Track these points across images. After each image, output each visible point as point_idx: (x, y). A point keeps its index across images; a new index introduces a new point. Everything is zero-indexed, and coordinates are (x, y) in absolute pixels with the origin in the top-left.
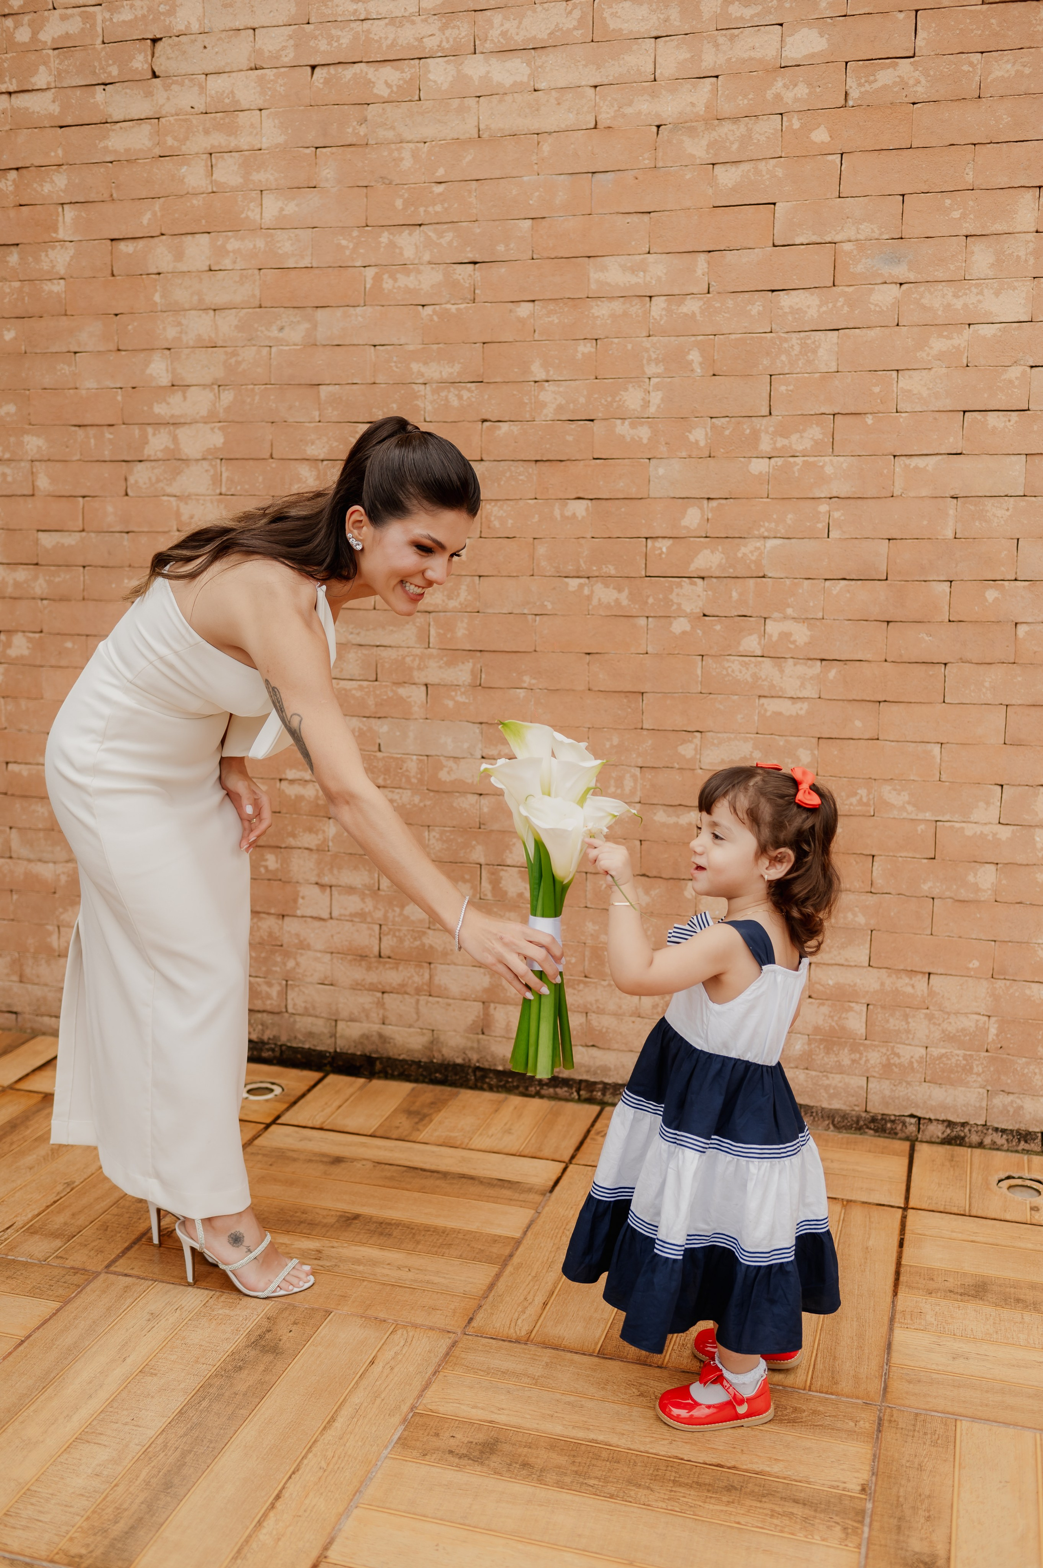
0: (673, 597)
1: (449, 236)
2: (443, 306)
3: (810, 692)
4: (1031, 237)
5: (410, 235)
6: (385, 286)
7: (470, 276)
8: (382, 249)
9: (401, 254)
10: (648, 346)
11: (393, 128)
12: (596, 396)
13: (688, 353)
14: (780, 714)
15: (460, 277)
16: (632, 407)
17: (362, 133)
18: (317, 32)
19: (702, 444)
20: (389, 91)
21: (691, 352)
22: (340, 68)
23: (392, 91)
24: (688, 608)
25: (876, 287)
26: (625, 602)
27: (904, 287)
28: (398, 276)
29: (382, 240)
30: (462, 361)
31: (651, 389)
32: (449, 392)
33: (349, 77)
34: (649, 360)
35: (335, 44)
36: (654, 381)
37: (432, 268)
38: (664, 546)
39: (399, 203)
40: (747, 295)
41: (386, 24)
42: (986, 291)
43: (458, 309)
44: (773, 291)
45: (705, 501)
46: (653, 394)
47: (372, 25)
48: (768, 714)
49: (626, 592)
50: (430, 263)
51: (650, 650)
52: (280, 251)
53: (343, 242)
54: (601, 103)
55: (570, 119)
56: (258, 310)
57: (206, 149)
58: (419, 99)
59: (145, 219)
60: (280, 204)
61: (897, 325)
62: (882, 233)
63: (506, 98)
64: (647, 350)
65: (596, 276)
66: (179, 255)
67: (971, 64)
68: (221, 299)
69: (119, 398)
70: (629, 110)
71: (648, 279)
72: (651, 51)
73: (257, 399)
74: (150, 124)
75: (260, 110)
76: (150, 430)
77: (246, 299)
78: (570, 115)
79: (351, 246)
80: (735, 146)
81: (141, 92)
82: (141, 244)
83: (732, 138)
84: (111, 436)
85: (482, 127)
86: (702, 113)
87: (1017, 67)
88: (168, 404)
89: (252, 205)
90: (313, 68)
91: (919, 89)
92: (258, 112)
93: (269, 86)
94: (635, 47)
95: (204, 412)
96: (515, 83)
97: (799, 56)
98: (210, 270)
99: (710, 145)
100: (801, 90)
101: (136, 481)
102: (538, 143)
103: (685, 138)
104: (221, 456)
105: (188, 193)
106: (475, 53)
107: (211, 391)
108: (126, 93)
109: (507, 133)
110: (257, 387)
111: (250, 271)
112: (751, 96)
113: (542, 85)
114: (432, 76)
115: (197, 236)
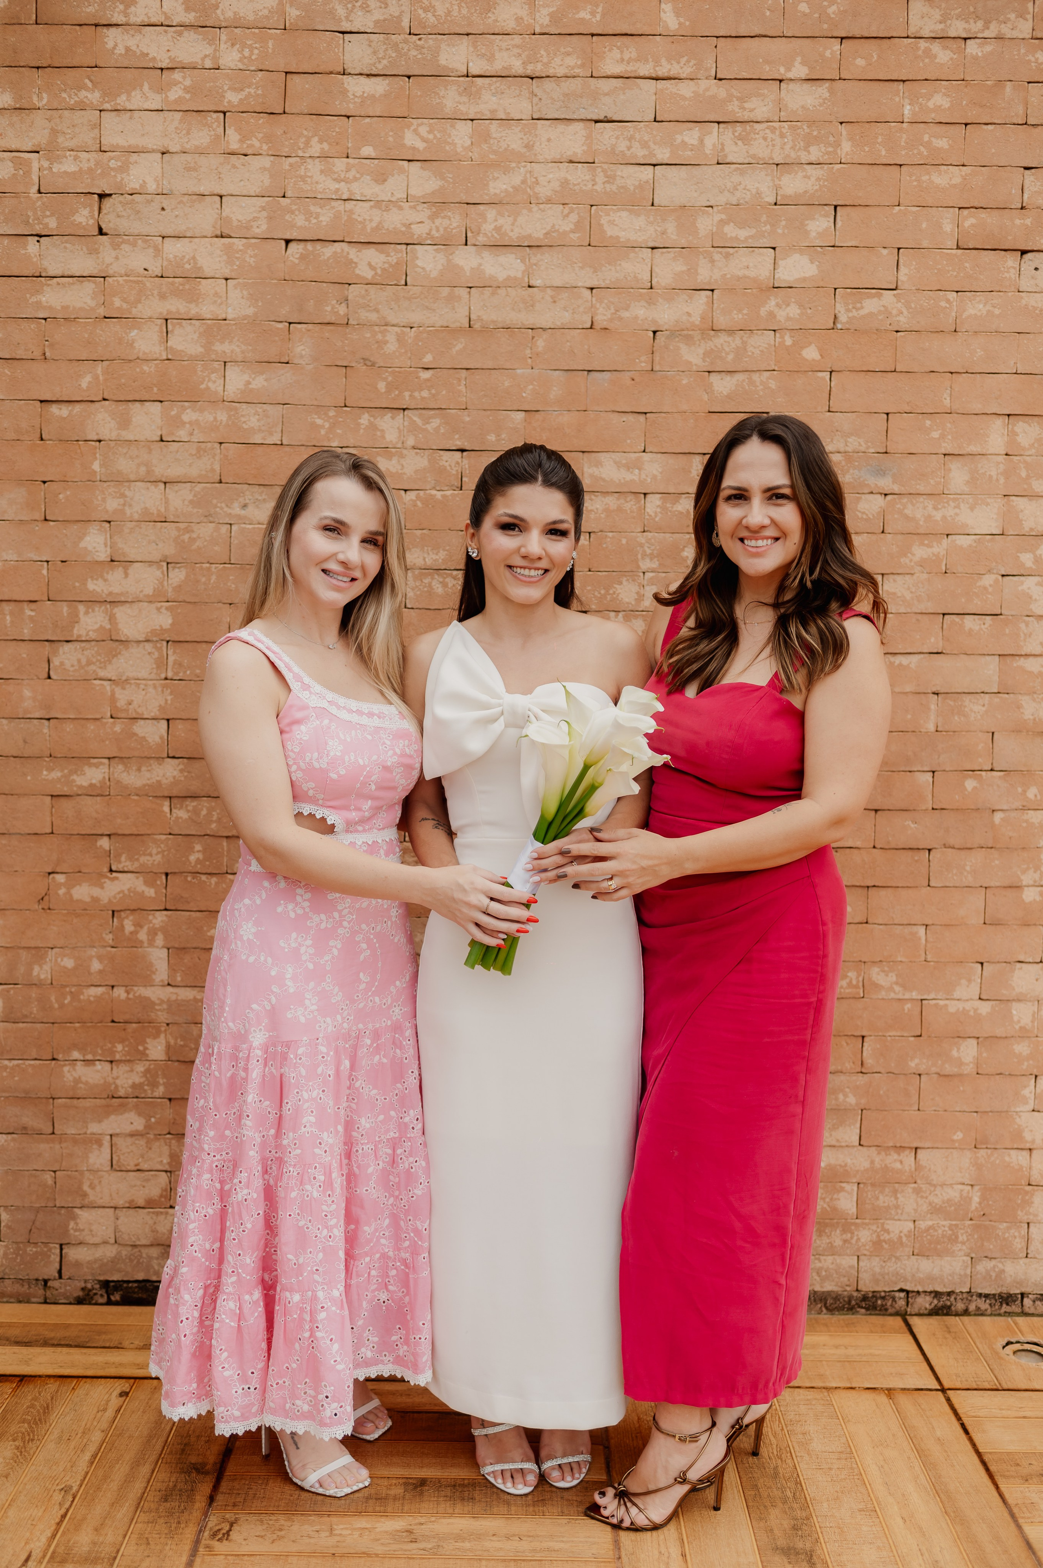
1: (436, 422)
2: (428, 492)
4: (1001, 458)
5: (393, 418)
7: (458, 463)
8: (362, 431)
9: (383, 437)
10: (643, 541)
11: (377, 311)
12: (589, 588)
13: (683, 550)
15: (447, 464)
16: (627, 600)
17: (342, 313)
18: (294, 207)
20: (373, 273)
21: (686, 549)
22: (318, 245)
23: (376, 274)
25: (863, 496)
27: (889, 497)
29: (362, 421)
30: (448, 548)
31: (645, 583)
32: (433, 579)
33: (328, 254)
34: (644, 555)
35: (314, 221)
36: (649, 575)
37: (417, 453)
39: (382, 386)
41: (371, 207)
42: (962, 505)
43: (444, 496)
46: (647, 588)
47: (355, 205)
50: (414, 448)
52: (245, 426)
53: (319, 422)
54: (598, 305)
55: (566, 318)
56: (218, 485)
57: (161, 313)
58: (406, 285)
59: (85, 382)
60: (246, 377)
61: (883, 532)
62: (868, 447)
63: (499, 291)
64: (641, 545)
65: (590, 471)
66: (125, 423)
67: (948, 301)
68: (173, 472)
69: (45, 572)
70: (625, 314)
71: (643, 476)
72: (648, 261)
73: (214, 578)
74: (95, 283)
75: (227, 279)
76: (81, 608)
77: (204, 473)
78: (566, 314)
79: (327, 425)
80: (730, 357)
81: (85, 249)
82: (78, 408)
83: (727, 349)
84: (33, 614)
85: (473, 317)
86: (697, 323)
87: (989, 307)
88: (106, 580)
89: (213, 376)
90: (288, 242)
91: (901, 319)
92: (224, 281)
93: (237, 255)
94: (632, 255)
95: (149, 591)
96: (509, 278)
97: (792, 279)
98: (162, 440)
99: (707, 354)
100: (793, 311)
101: (62, 664)
102: (533, 338)
103: (681, 345)
104: (168, 639)
105: (138, 358)
106: (466, 244)
107: (158, 569)
108: (65, 248)
109: (500, 325)
110: (214, 566)
111: (209, 445)
112: (745, 312)
113: (537, 282)
114: (419, 262)
115: (147, 404)
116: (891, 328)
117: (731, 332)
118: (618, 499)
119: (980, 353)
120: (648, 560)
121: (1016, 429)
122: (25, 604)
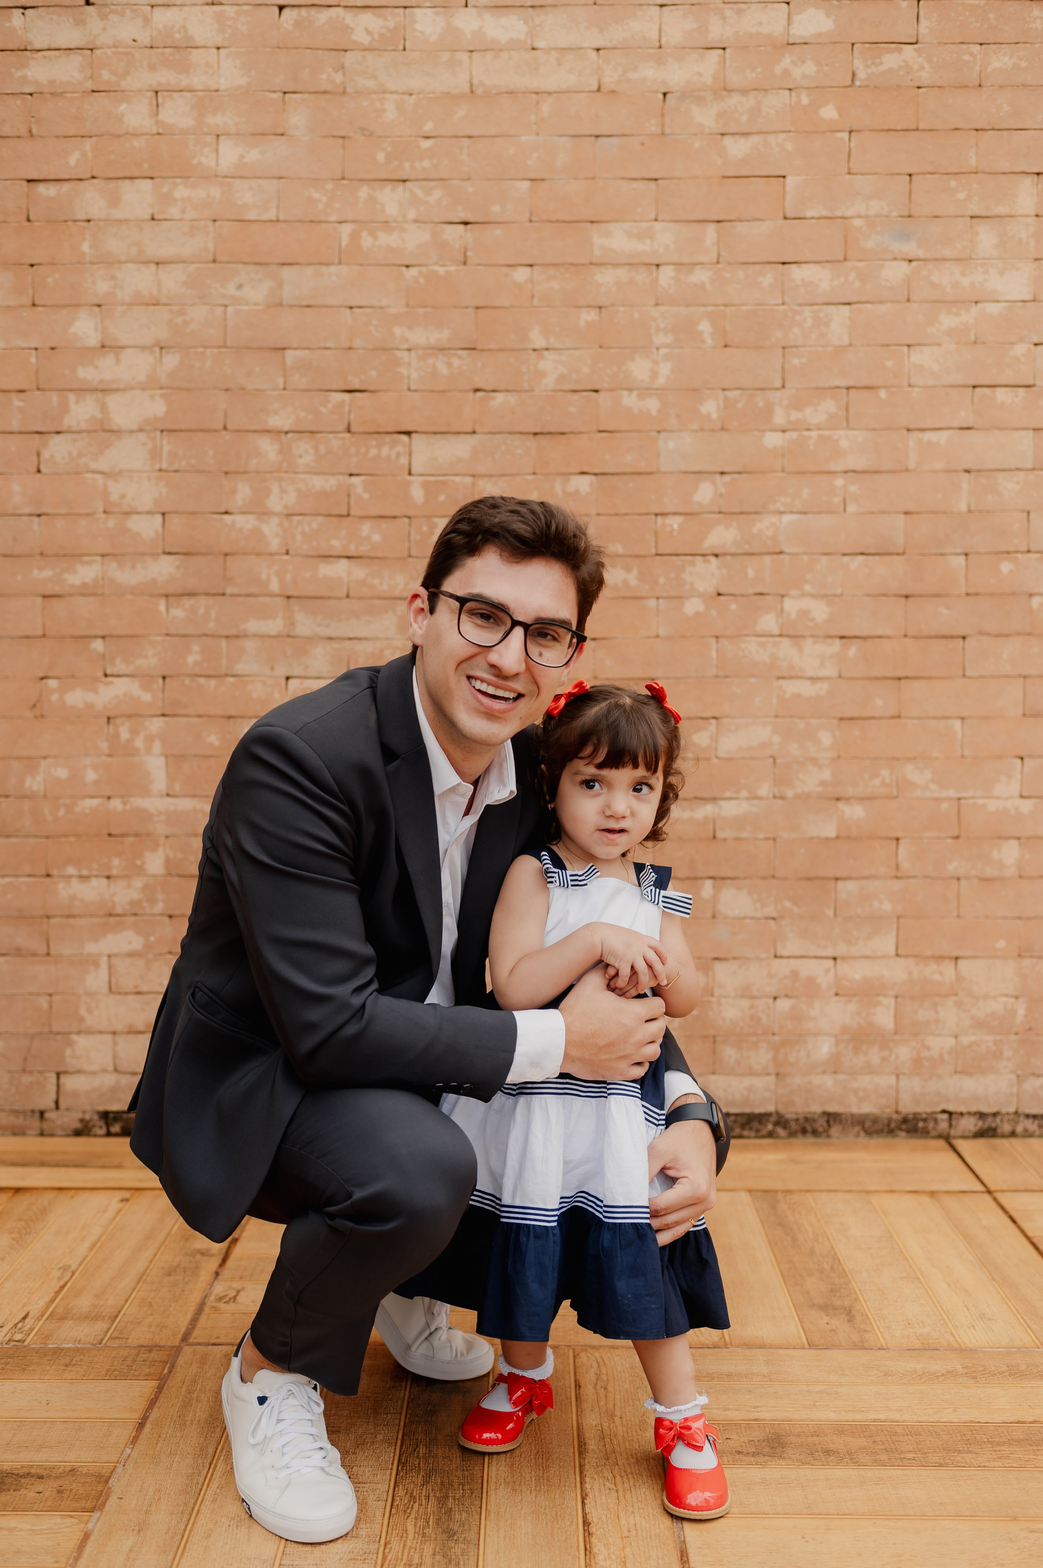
0: (686, 576)
1: (437, 194)
2: (431, 268)
3: (830, 671)
4: (1032, 220)
5: (393, 190)
6: (363, 243)
7: (461, 237)
8: (360, 205)
9: (383, 211)
10: (657, 315)
11: (374, 77)
12: (601, 365)
13: (698, 323)
14: (798, 695)
15: (450, 238)
16: (640, 377)
17: (338, 81)
19: (714, 416)
20: (370, 38)
21: (702, 322)
22: (313, 11)
23: (373, 39)
24: (701, 587)
25: (886, 263)
26: (634, 583)
27: (914, 264)
28: (379, 234)
29: (360, 194)
30: (452, 326)
31: (659, 359)
32: (437, 359)
33: (324, 20)
34: (658, 329)
36: (663, 351)
37: (418, 227)
38: (675, 522)
39: (381, 157)
40: (758, 267)
42: (990, 270)
43: (447, 272)
44: (784, 263)
45: (718, 477)
46: (661, 365)
48: (787, 696)
49: (635, 572)
50: (416, 221)
51: (662, 632)
52: (239, 202)
53: (316, 195)
54: (605, 67)
55: (570, 81)
56: (212, 265)
57: (151, 85)
58: (404, 49)
59: (72, 160)
60: (240, 151)
61: (908, 300)
62: (894, 210)
63: (502, 54)
64: (655, 319)
65: (599, 242)
66: (115, 201)
67: (971, 54)
68: (166, 251)
69: (33, 360)
70: (634, 76)
71: (655, 246)
72: (656, 21)
73: (208, 363)
74: (82, 55)
75: (218, 48)
76: (72, 397)
77: (197, 252)
78: (572, 77)
79: (324, 199)
80: (744, 118)
81: (71, 22)
82: (66, 186)
83: (741, 110)
84: (22, 404)
85: (475, 82)
86: (709, 82)
87: (1014, 61)
88: (97, 367)
89: (206, 150)
90: (281, 8)
91: (923, 74)
92: (215, 51)
93: (229, 23)
94: (639, 13)
95: (142, 377)
96: (511, 40)
97: (807, 35)
98: (153, 219)
99: (720, 115)
100: (810, 68)
101: (52, 456)
103: (693, 107)
104: (162, 428)
105: (127, 133)
106: (466, 6)
107: (151, 354)
108: (50, 20)
109: (504, 90)
110: (208, 350)
111: (202, 223)
112: (759, 70)
113: (541, 44)
114: (418, 27)
115: (138, 181)
116: (911, 83)
117: (744, 92)
118: (630, 271)
119: (1005, 108)
122: (14, 395)
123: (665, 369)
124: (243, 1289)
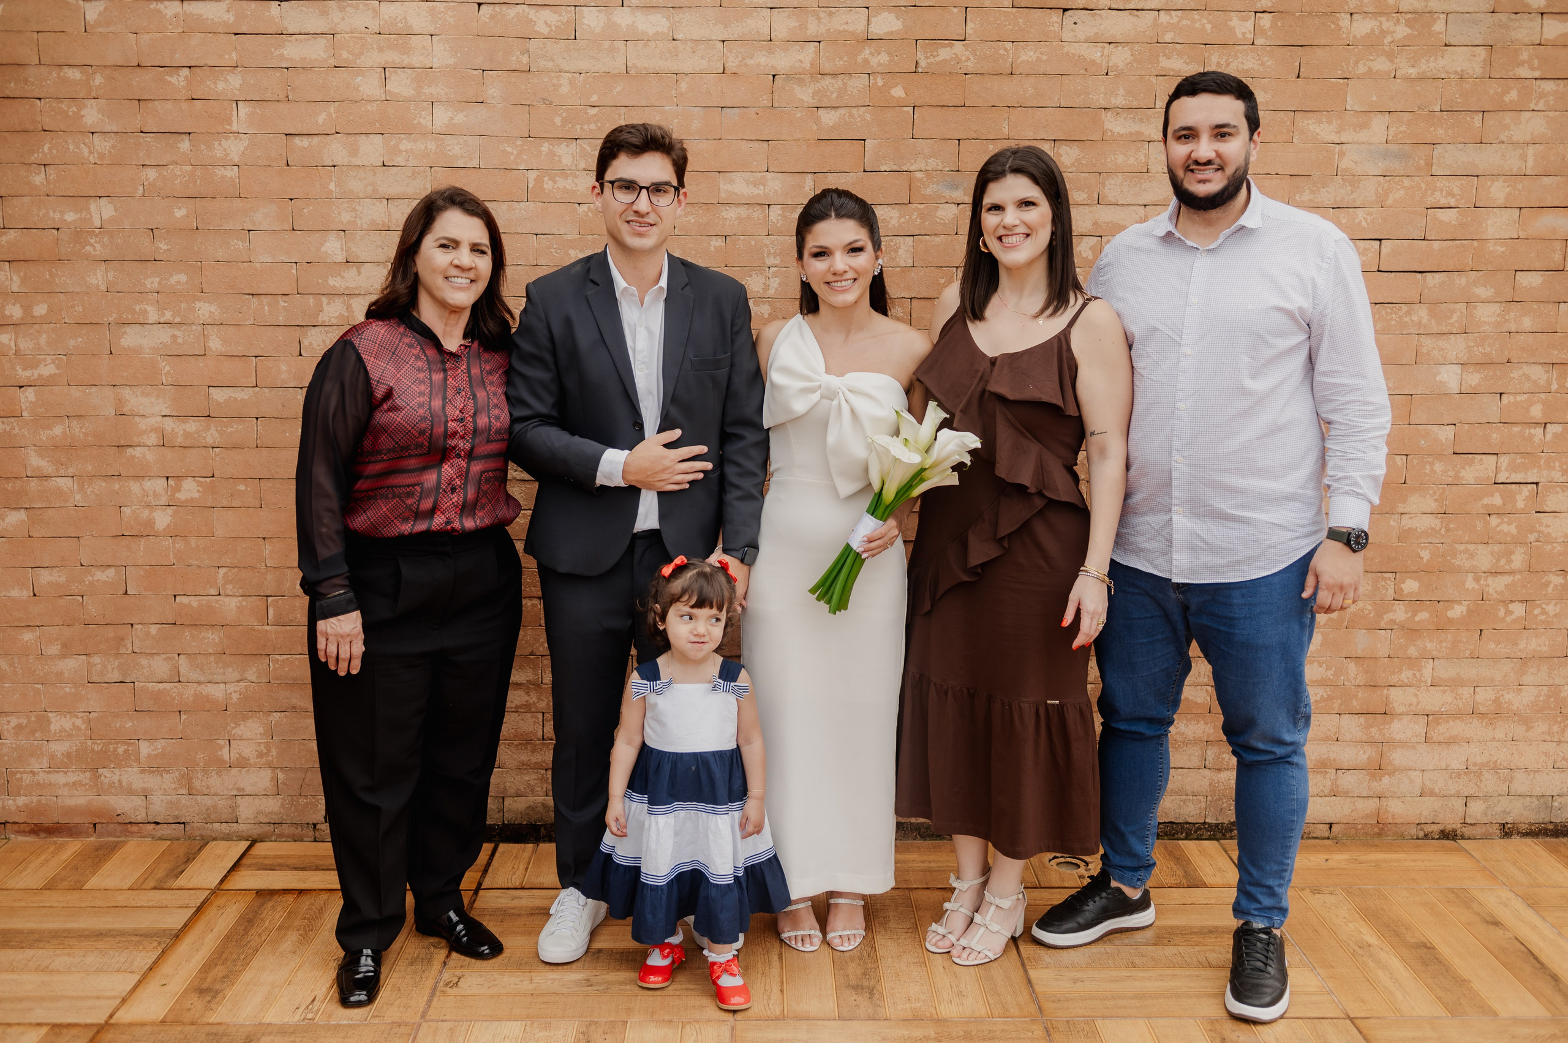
5: (567, 146)
6: (545, 186)
8: (543, 157)
9: (560, 161)
10: (767, 242)
11: (553, 60)
16: (755, 289)
17: (524, 62)
20: (549, 29)
22: (504, 7)
23: (551, 30)
25: (940, 206)
27: (961, 206)
28: (558, 179)
29: (543, 149)
31: (770, 276)
33: (513, 15)
34: (769, 254)
36: (772, 269)
37: (587, 174)
39: (558, 121)
46: (771, 279)
52: (450, 153)
53: (509, 149)
54: (728, 55)
55: (702, 65)
57: (380, 63)
58: (575, 39)
59: (321, 119)
60: (450, 114)
61: (956, 234)
62: (944, 167)
63: (650, 43)
64: (767, 246)
65: (725, 187)
66: (354, 152)
67: (1005, 49)
68: (394, 191)
69: (294, 271)
70: (751, 62)
71: (767, 191)
72: (768, 18)
74: (326, 39)
75: (432, 35)
76: (324, 300)
77: (418, 191)
78: (704, 62)
79: (515, 152)
80: (834, 95)
81: (317, 11)
82: (316, 139)
83: (831, 89)
84: (286, 304)
85: (629, 64)
86: (808, 68)
87: (1038, 54)
88: (343, 277)
89: (424, 113)
91: (969, 64)
92: (429, 37)
93: (440, 16)
94: (755, 14)
96: (657, 33)
97: (882, 32)
98: (384, 165)
99: (815, 93)
100: (884, 58)
101: (310, 344)
102: (677, 81)
103: (795, 86)
105: (363, 99)
106: (623, 6)
107: (385, 268)
108: (302, 11)
109: (651, 71)
111: (422, 169)
112: (845, 59)
113: (680, 36)
114: (585, 21)
115: (371, 136)
116: (960, 71)
117: (834, 75)
118: (748, 209)
119: (1031, 91)
120: (772, 258)
121: (1060, 151)
122: (279, 297)
123: (775, 283)
124: (463, 976)
